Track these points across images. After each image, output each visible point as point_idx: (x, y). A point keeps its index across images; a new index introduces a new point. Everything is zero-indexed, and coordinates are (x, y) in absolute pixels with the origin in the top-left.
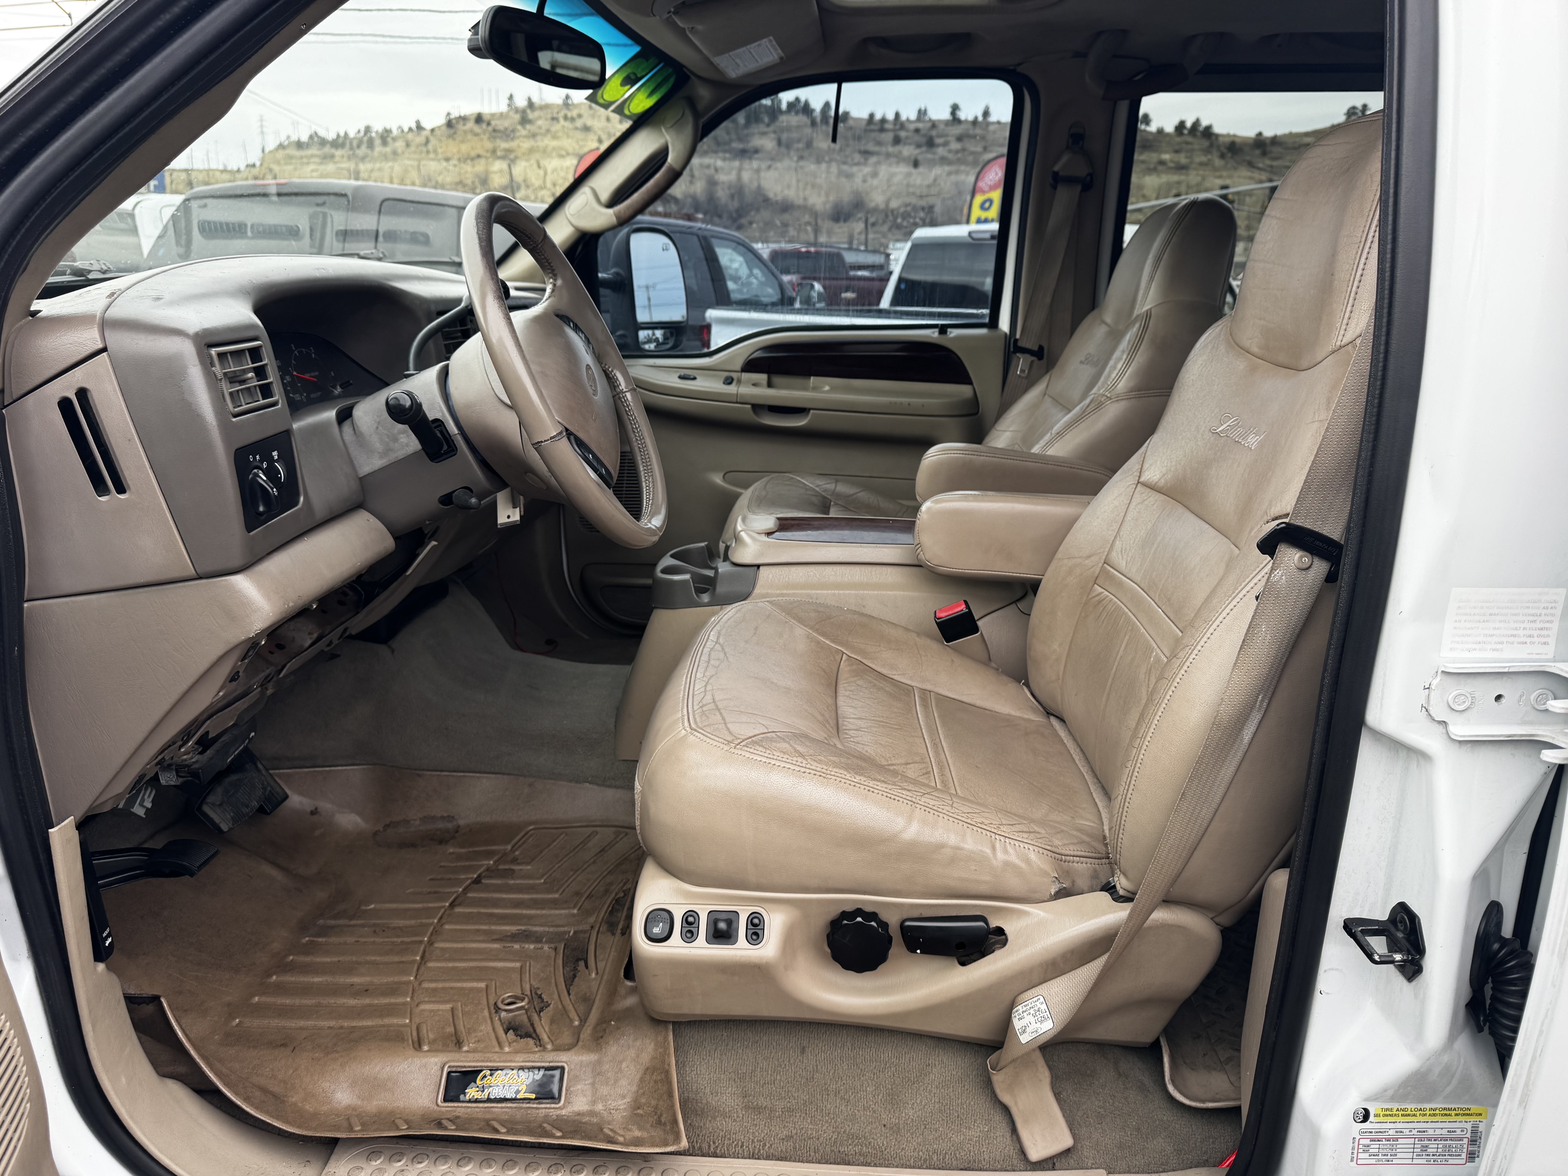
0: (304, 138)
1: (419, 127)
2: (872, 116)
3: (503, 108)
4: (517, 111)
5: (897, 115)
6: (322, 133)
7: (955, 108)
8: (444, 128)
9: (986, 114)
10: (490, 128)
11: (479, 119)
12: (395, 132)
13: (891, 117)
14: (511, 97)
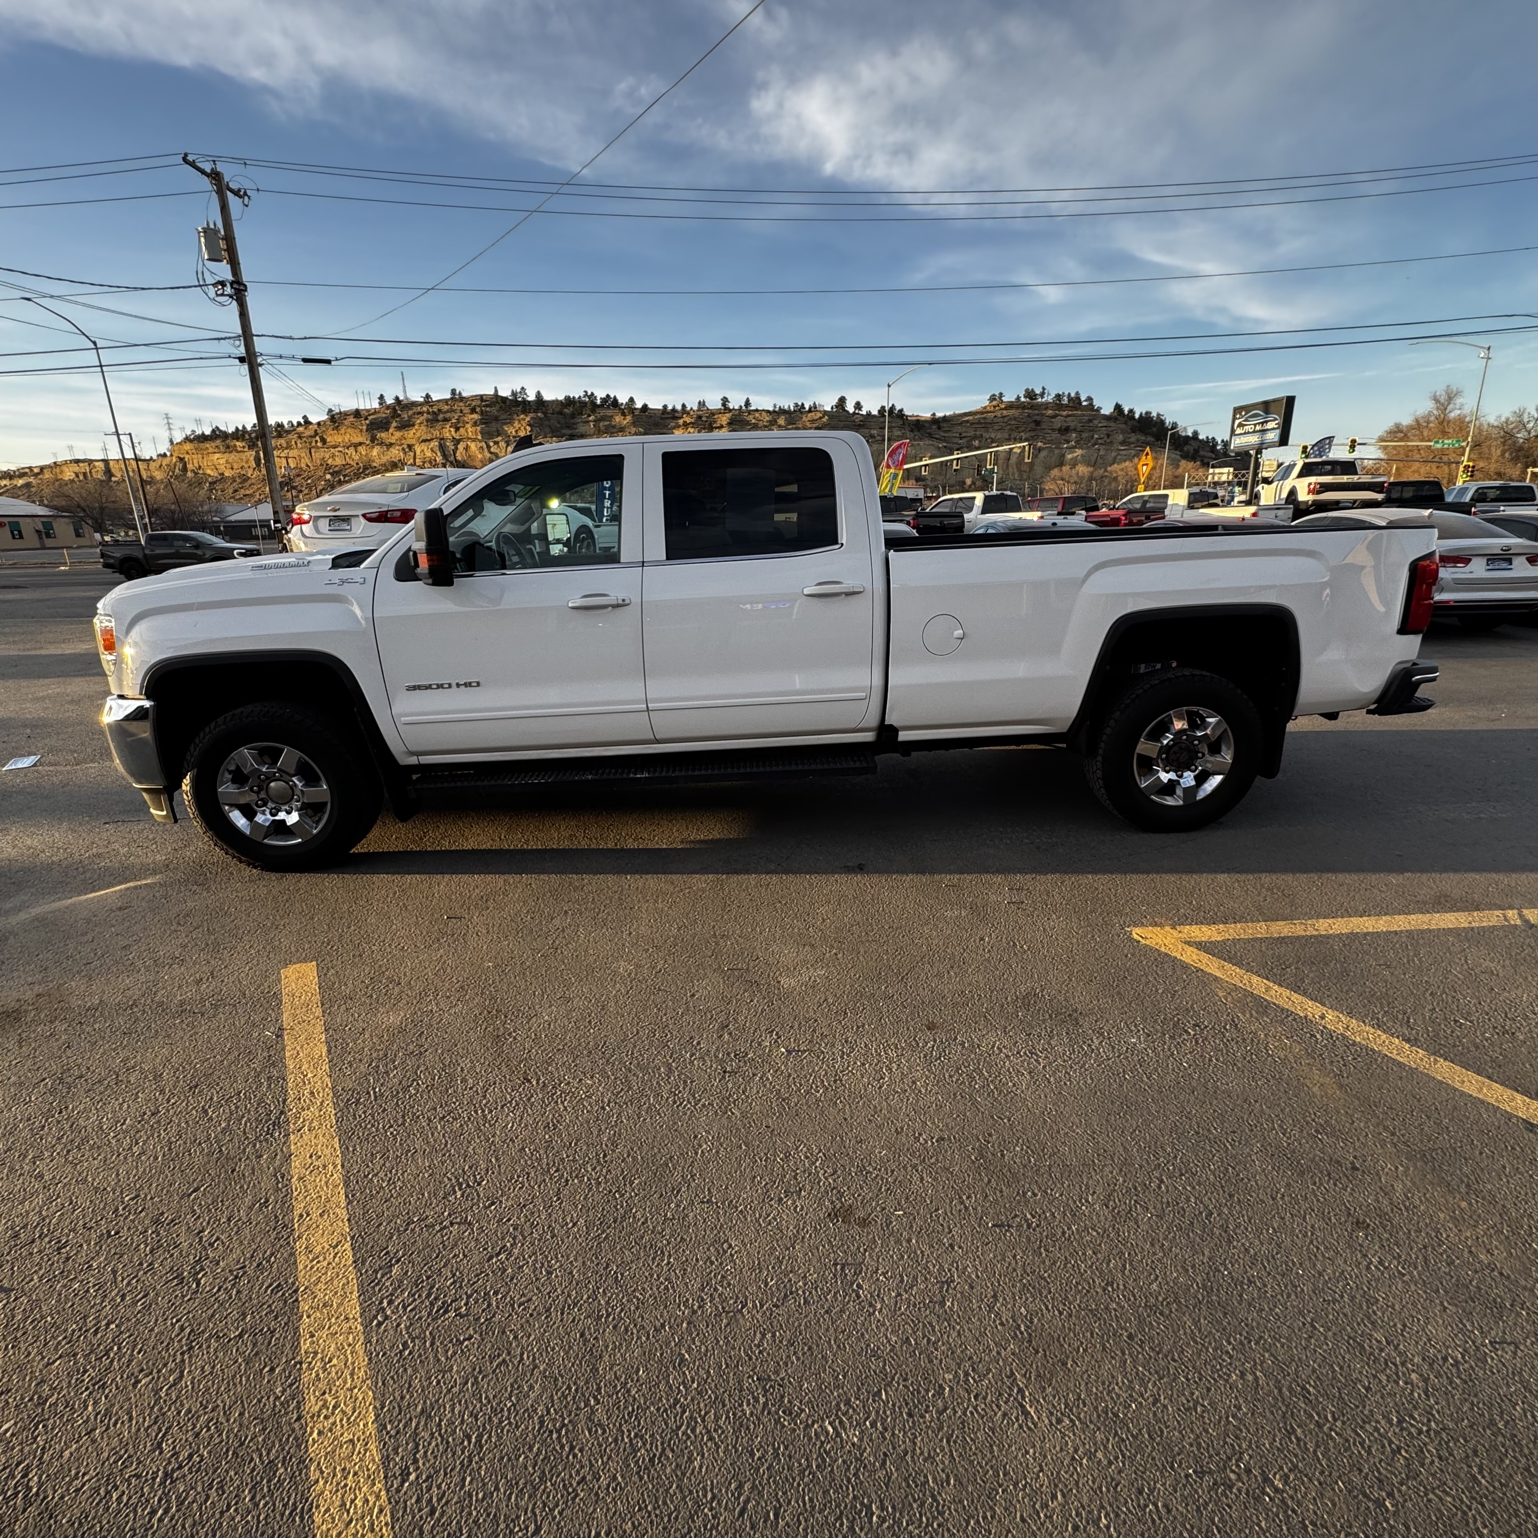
0: (208, 432)
1: (307, 422)
2: (665, 407)
3: (376, 405)
4: (388, 407)
5: (684, 406)
6: (223, 428)
7: (725, 400)
8: (328, 423)
9: (747, 403)
10: (367, 422)
11: (357, 413)
12: (286, 426)
13: (679, 408)
14: (381, 397)
